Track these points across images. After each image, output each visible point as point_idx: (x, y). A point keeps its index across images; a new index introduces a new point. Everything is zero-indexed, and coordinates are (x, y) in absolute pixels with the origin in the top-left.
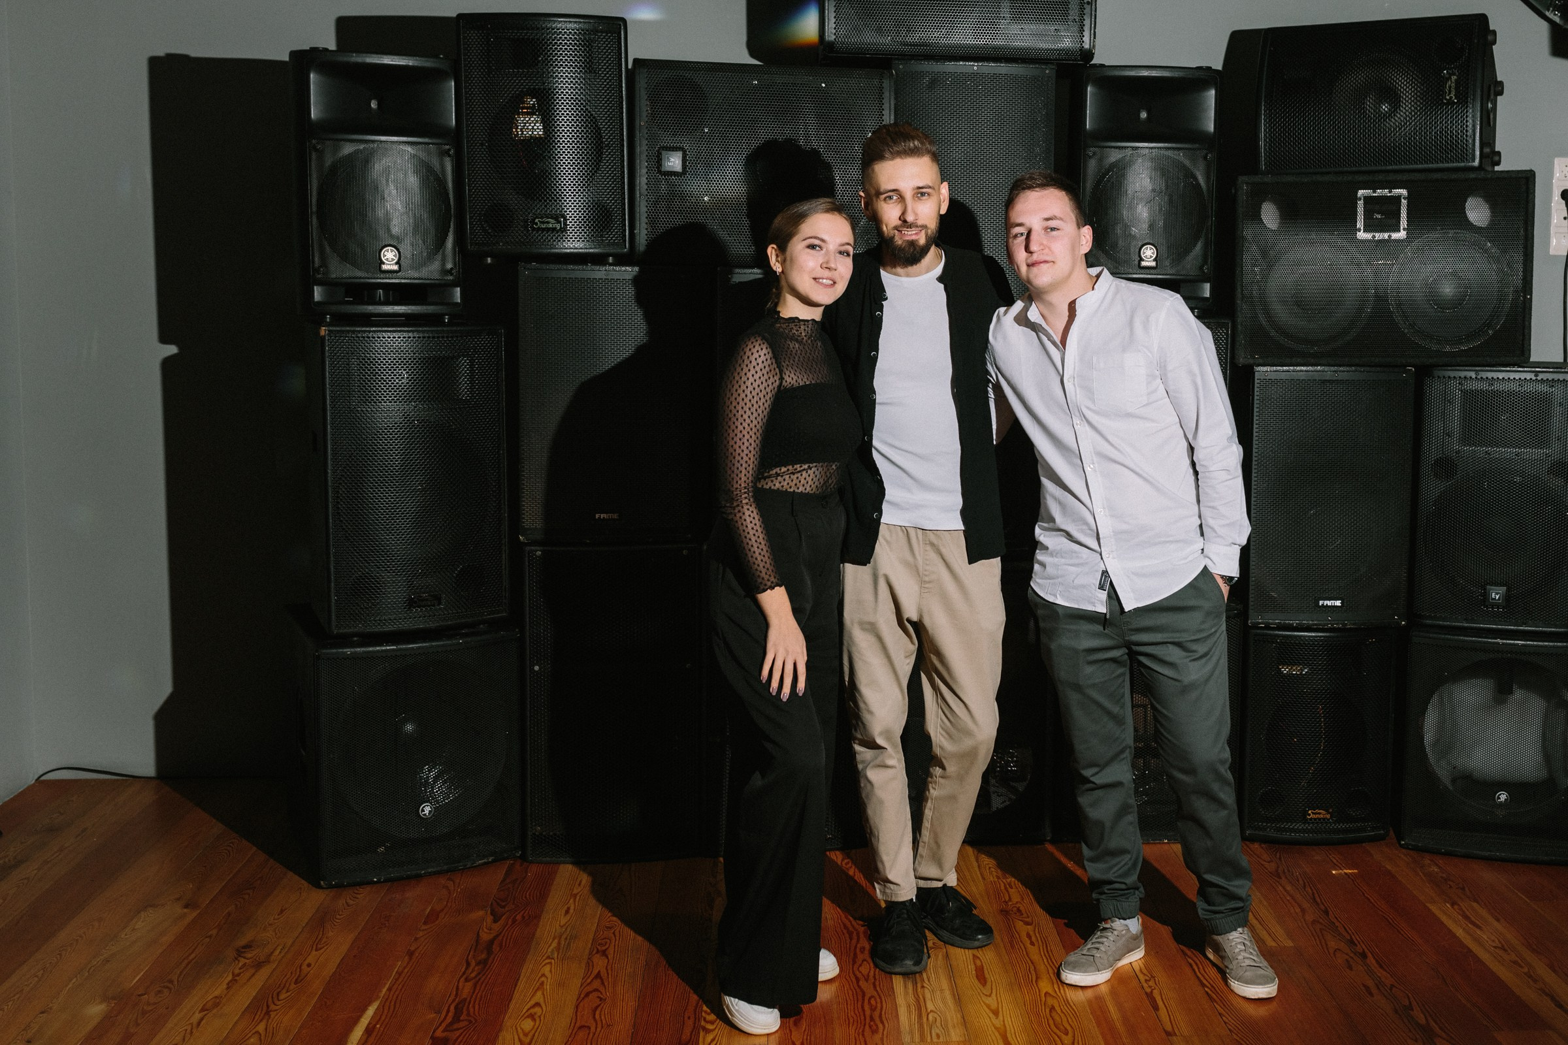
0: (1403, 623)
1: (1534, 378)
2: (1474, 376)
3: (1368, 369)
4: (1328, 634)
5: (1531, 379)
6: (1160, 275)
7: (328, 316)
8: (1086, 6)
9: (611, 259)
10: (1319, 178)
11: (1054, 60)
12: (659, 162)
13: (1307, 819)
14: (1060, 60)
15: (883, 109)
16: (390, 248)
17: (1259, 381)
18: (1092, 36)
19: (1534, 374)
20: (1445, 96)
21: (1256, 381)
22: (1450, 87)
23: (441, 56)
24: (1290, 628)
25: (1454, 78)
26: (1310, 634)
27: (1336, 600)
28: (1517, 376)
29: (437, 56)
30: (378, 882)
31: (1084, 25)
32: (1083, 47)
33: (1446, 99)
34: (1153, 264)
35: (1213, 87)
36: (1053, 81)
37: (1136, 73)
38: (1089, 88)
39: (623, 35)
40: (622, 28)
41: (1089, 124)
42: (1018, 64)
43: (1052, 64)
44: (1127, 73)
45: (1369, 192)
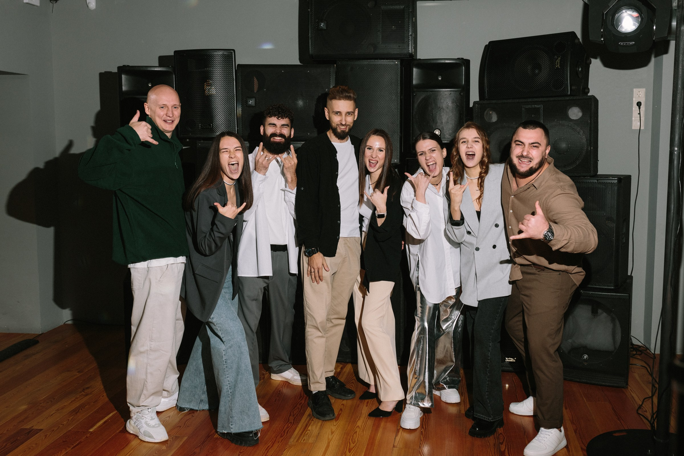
5: (597, 182)
8: (410, 36)
11: (399, 58)
12: (247, 102)
13: (505, 362)
14: (402, 58)
15: (330, 80)
18: (413, 48)
19: (598, 180)
20: (556, 66)
22: (558, 62)
23: (170, 66)
25: (559, 58)
28: (593, 181)
29: (168, 67)
31: (409, 44)
32: (409, 52)
33: (556, 68)
35: (463, 66)
36: (399, 66)
37: (433, 62)
38: (414, 69)
39: (233, 56)
40: (233, 53)
41: (415, 82)
42: (385, 60)
43: (399, 59)
44: (429, 62)
45: (527, 106)
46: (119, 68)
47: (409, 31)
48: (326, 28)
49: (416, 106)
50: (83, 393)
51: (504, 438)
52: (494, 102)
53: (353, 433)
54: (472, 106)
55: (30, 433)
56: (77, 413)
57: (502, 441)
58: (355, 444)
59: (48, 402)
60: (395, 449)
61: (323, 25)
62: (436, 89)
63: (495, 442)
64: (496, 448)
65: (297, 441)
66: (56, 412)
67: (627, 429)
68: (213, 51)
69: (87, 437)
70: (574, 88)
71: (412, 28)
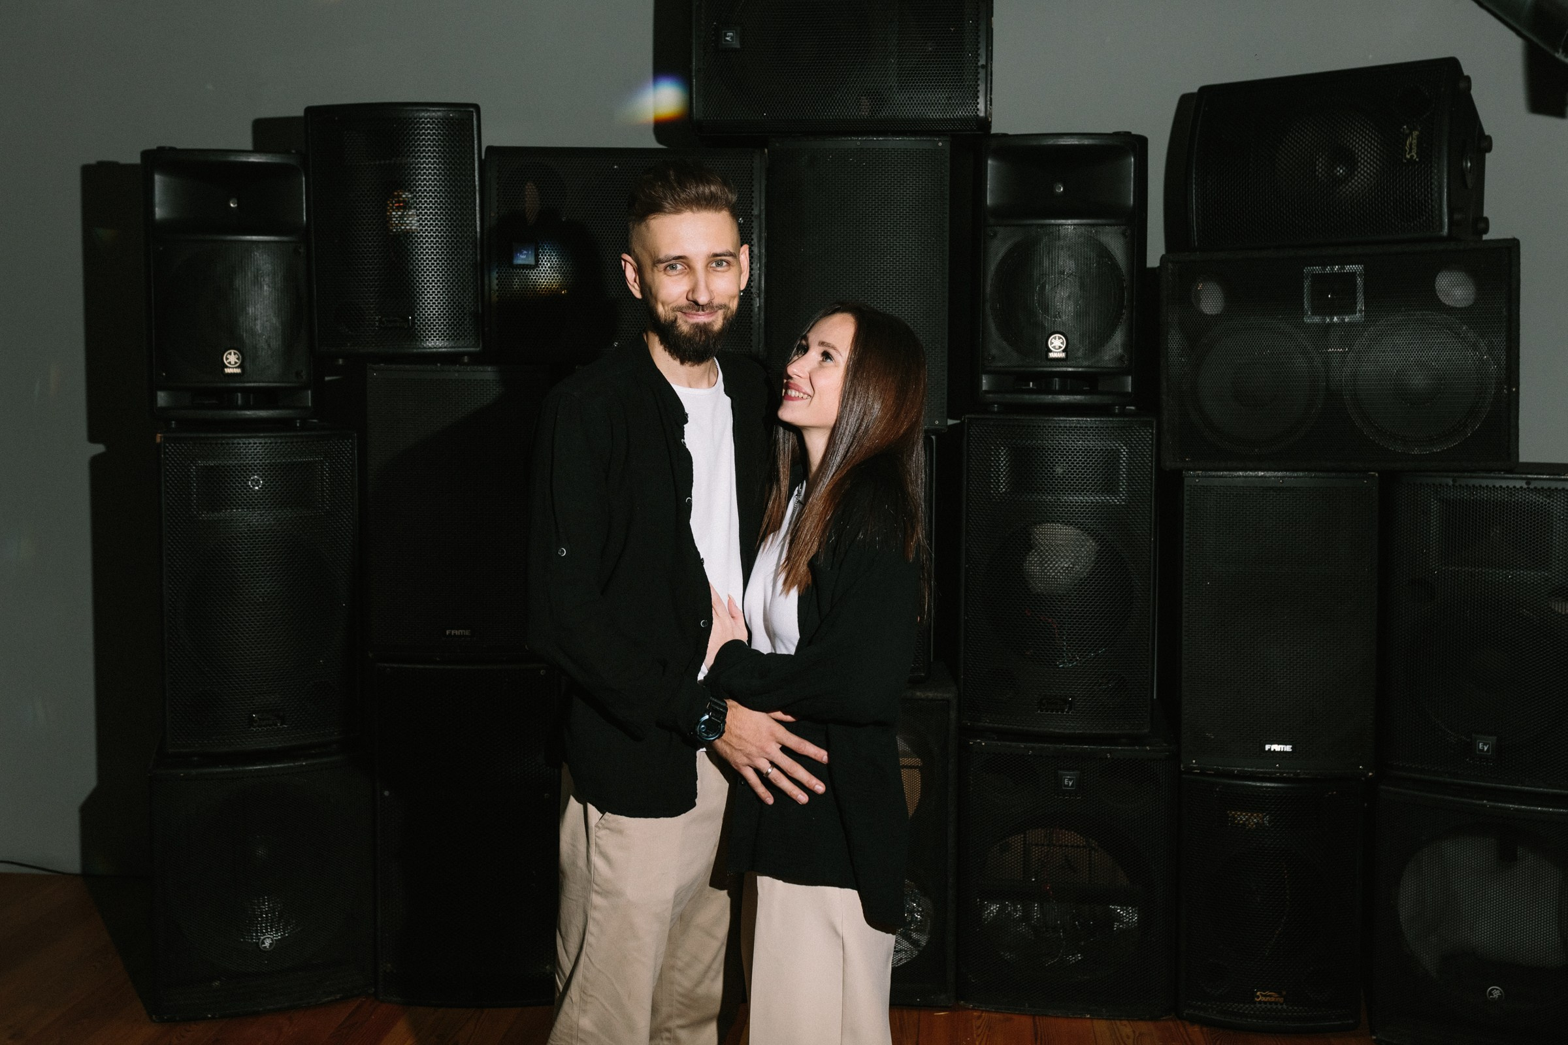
0: (1370, 774)
1: (1525, 486)
2: (1451, 483)
3: (1325, 474)
4: (1276, 785)
5: (1521, 487)
6: (1071, 367)
7: (173, 422)
8: (980, 70)
9: (466, 359)
10: (1256, 254)
11: (948, 131)
12: (512, 254)
13: (1255, 1002)
14: (956, 130)
15: (753, 192)
16: (232, 351)
17: (1189, 488)
18: (989, 103)
19: (1525, 481)
20: (1405, 156)
21: (1186, 488)
22: (1411, 144)
23: (293, 151)
24: (1230, 775)
25: (1416, 133)
26: (1254, 784)
27: (1286, 745)
28: (1504, 484)
29: (287, 152)
30: (213, 1018)
31: (978, 91)
32: (978, 115)
33: (1406, 159)
34: (1063, 355)
35: (1131, 154)
36: (948, 155)
38: (990, 162)
39: (475, 122)
40: (474, 114)
41: (990, 200)
42: (908, 136)
43: (946, 135)
44: (1035, 143)
45: (1317, 269)
46: (146, 154)
47: (979, 54)
48: (739, 47)
49: (992, 267)
52: (1219, 255)
61: (732, 38)
62: (1049, 218)
68: (416, 108)
70: (1457, 216)
71: (987, 47)
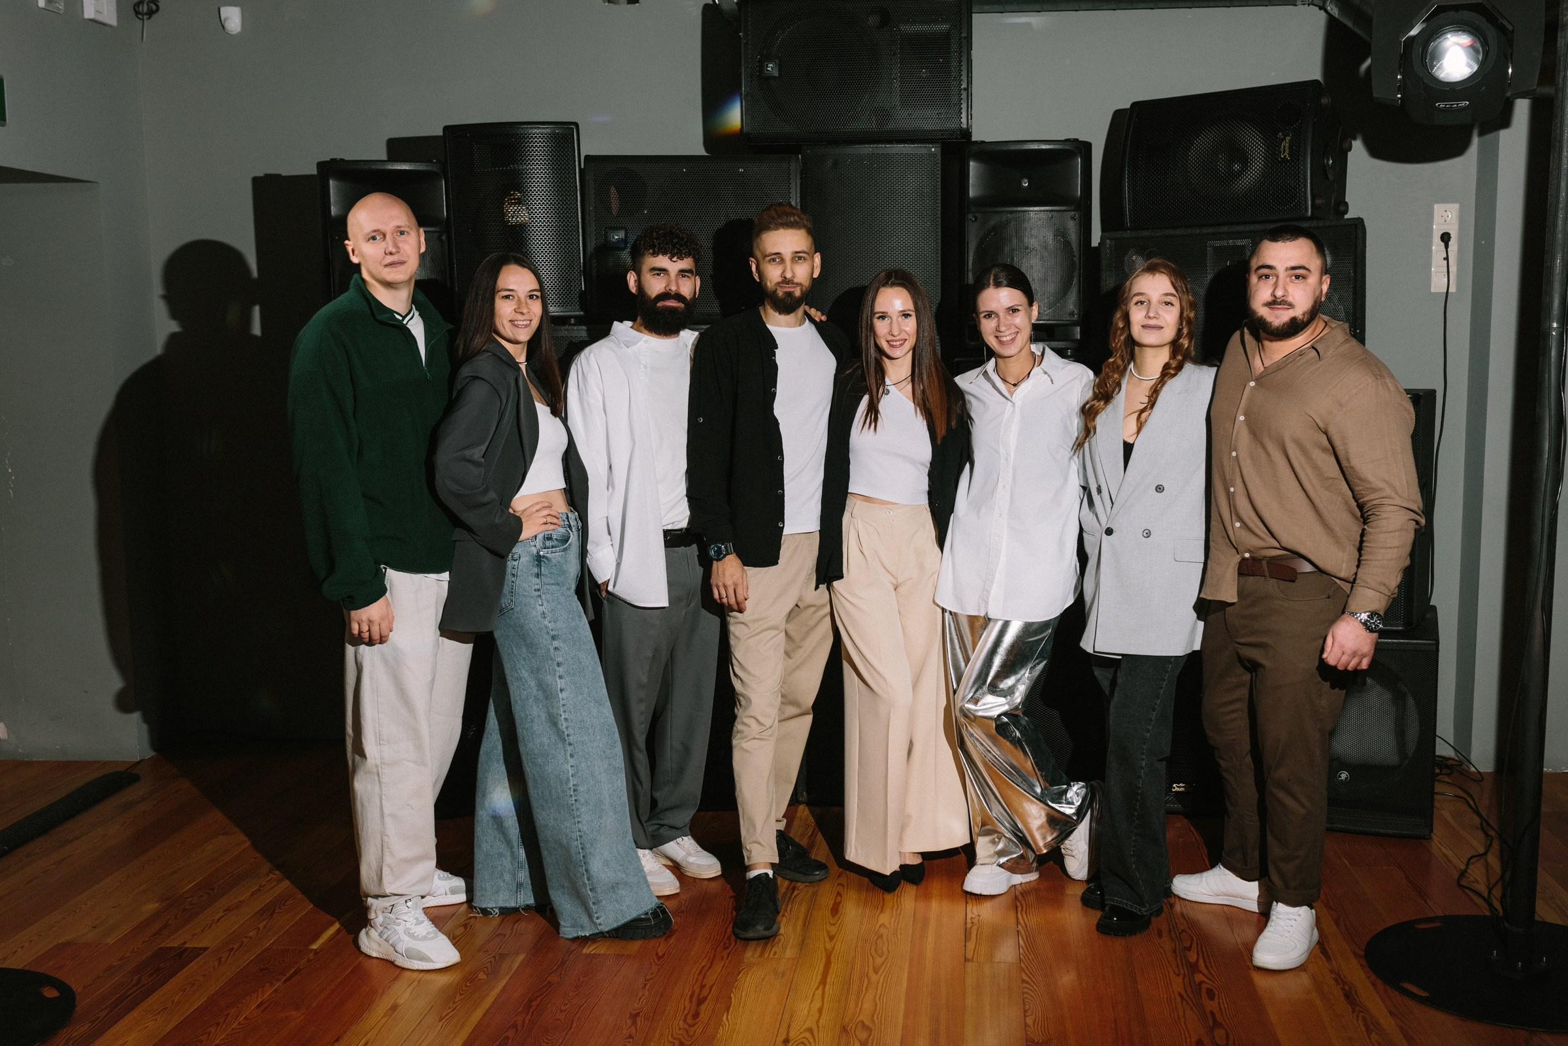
8: (962, 92)
10: (1171, 232)
11: (939, 139)
12: (606, 239)
14: (945, 139)
15: (790, 189)
18: (970, 117)
20: (1281, 155)
22: (1284, 147)
23: (435, 161)
25: (1288, 138)
29: (430, 161)
31: (961, 108)
32: (961, 127)
33: (1281, 158)
35: (1079, 156)
36: (939, 157)
37: (1013, 147)
38: (971, 163)
39: (575, 136)
40: (575, 130)
41: (972, 193)
42: (908, 144)
43: (937, 142)
44: (1005, 148)
45: (1218, 243)
46: (322, 165)
47: (961, 80)
48: (777, 75)
49: (974, 243)
50: (271, 876)
51: (1192, 939)
52: (1146, 233)
53: (875, 938)
54: (1097, 245)
55: (183, 956)
56: (272, 915)
57: (1189, 945)
58: (883, 958)
59: (201, 896)
60: (969, 964)
61: (772, 68)
62: (1017, 206)
63: (1174, 947)
64: (1179, 959)
65: (760, 956)
66: (225, 915)
67: (1442, 915)
68: (531, 126)
69: (309, 961)
70: (1318, 201)
71: (968, 75)
